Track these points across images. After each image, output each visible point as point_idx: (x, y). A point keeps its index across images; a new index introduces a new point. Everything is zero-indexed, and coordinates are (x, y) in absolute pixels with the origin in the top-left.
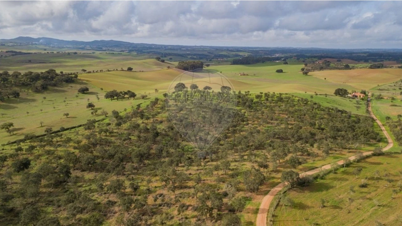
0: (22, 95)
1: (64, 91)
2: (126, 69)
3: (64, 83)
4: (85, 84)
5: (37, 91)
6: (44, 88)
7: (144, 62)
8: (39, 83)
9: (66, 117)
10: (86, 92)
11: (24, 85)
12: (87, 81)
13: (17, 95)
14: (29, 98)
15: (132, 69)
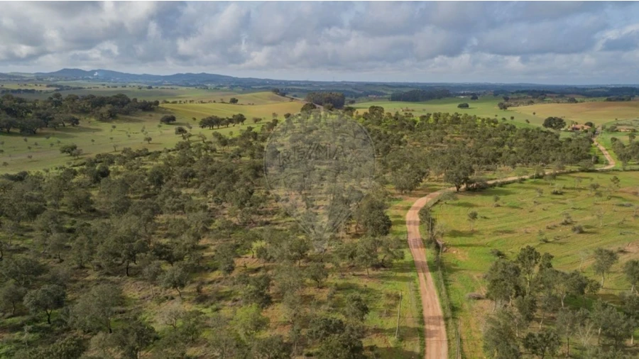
0: (82, 124)
1: (140, 121)
2: (228, 101)
3: (140, 110)
4: (170, 113)
5: (103, 119)
6: (112, 116)
7: (255, 96)
8: (105, 109)
9: (147, 142)
10: (171, 122)
11: (84, 112)
12: (172, 110)
13: (75, 122)
14: (91, 127)
15: (237, 100)
